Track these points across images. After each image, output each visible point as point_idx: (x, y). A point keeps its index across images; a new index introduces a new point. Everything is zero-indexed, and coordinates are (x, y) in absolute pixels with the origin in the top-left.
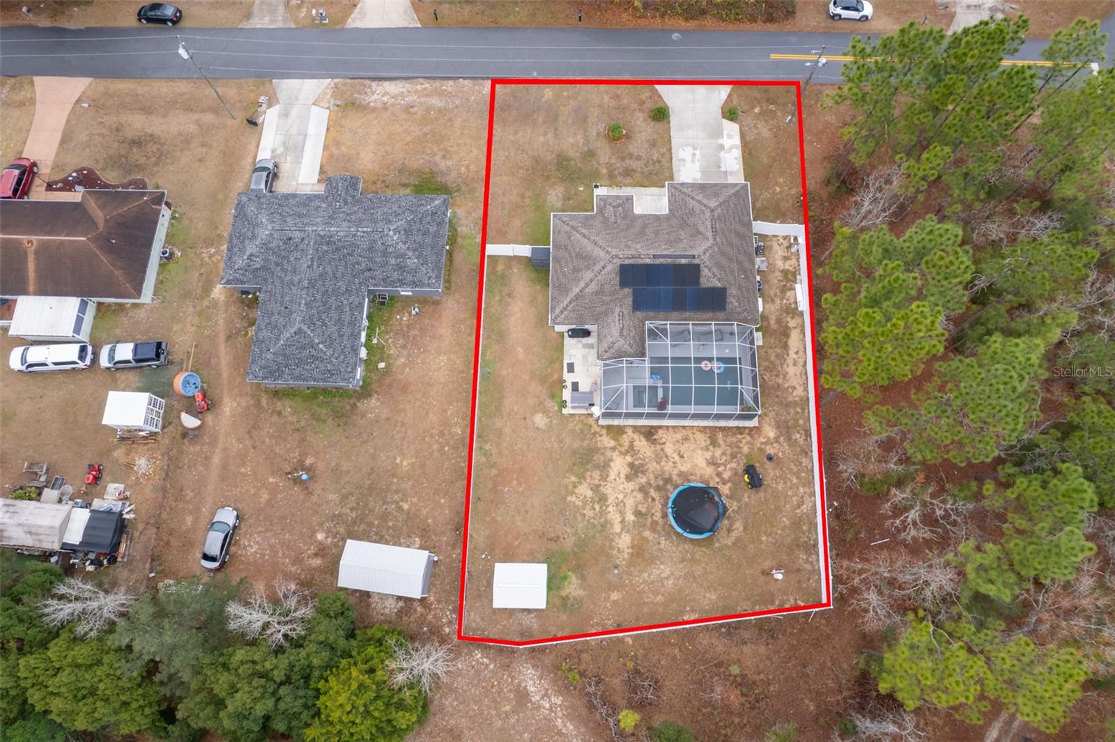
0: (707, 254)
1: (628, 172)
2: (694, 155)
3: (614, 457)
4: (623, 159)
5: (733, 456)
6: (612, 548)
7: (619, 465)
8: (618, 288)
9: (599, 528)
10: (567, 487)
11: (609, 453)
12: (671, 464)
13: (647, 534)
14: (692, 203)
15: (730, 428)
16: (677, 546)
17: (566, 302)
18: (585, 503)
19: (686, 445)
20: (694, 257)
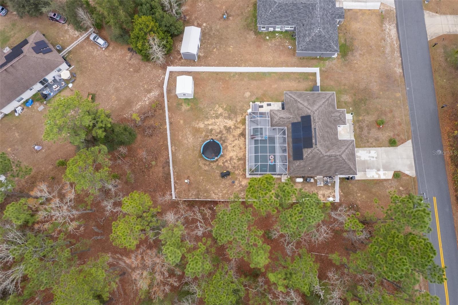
0: (318, 151)
1: (361, 128)
2: (373, 157)
3: (233, 121)
4: (367, 126)
5: (234, 167)
6: (199, 121)
7: (230, 123)
8: (301, 116)
9: (206, 116)
10: (221, 104)
11: (235, 119)
12: (231, 142)
13: (204, 133)
14: (344, 148)
15: (245, 166)
16: (199, 144)
17: (294, 97)
18: (215, 111)
19: (238, 149)
20: (316, 145)
